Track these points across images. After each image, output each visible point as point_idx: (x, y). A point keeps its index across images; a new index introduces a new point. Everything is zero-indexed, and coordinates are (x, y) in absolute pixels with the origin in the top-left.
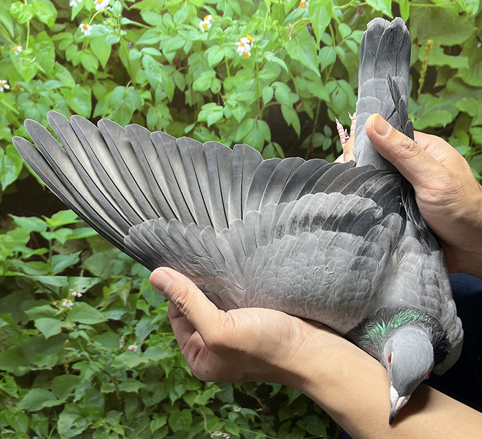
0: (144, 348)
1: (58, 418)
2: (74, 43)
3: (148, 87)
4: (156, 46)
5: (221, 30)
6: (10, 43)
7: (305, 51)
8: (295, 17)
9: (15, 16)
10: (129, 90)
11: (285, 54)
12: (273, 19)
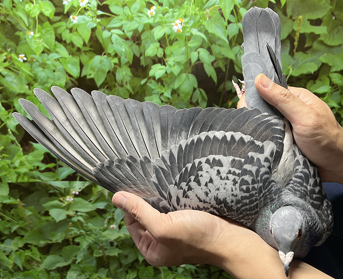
0: (120, 227)
1: (67, 274)
2: (67, 28)
3: (116, 55)
4: (120, 28)
5: (162, 16)
6: (26, 30)
7: (218, 27)
8: (210, 4)
9: (28, 13)
10: (104, 58)
11: (205, 30)
12: (196, 7)
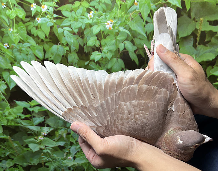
0: (74, 158)
2: (34, 26)
3: (67, 45)
4: (70, 26)
5: (98, 18)
7: (138, 26)
8: (132, 10)
10: (59, 46)
11: (129, 27)
12: (122, 12)
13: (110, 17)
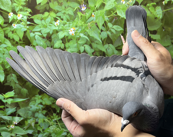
2: (11, 31)
4: (40, 32)
5: (63, 26)
8: (90, 20)
11: (88, 34)
12: (82, 21)
13: (73, 25)
